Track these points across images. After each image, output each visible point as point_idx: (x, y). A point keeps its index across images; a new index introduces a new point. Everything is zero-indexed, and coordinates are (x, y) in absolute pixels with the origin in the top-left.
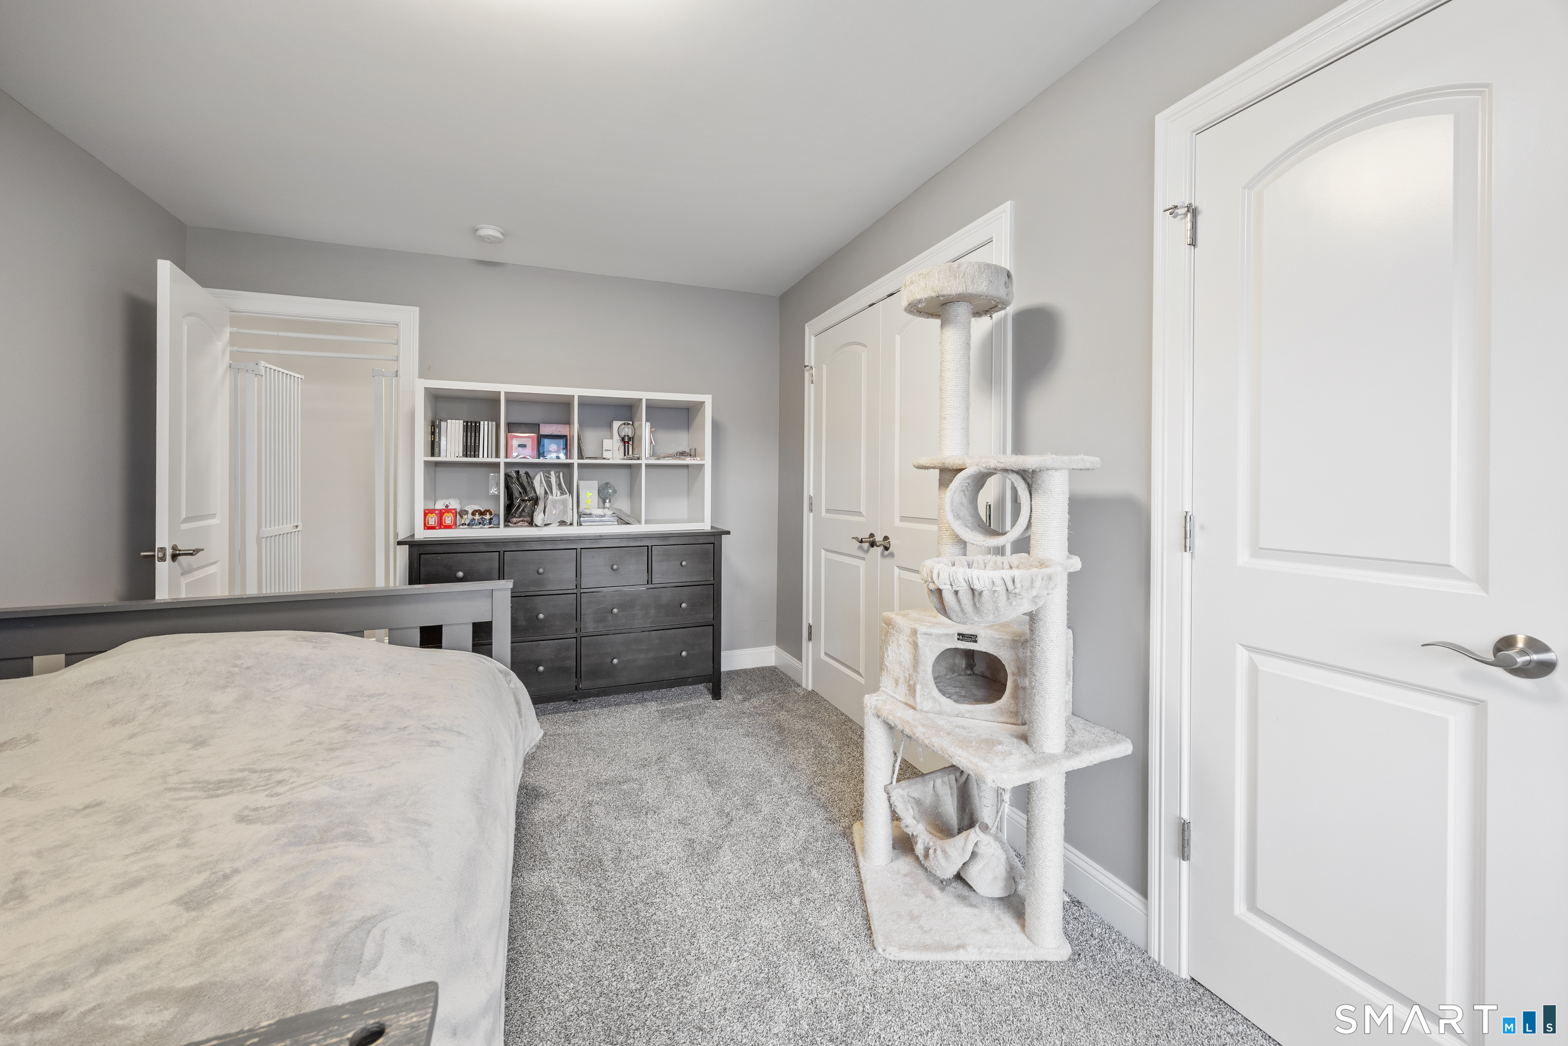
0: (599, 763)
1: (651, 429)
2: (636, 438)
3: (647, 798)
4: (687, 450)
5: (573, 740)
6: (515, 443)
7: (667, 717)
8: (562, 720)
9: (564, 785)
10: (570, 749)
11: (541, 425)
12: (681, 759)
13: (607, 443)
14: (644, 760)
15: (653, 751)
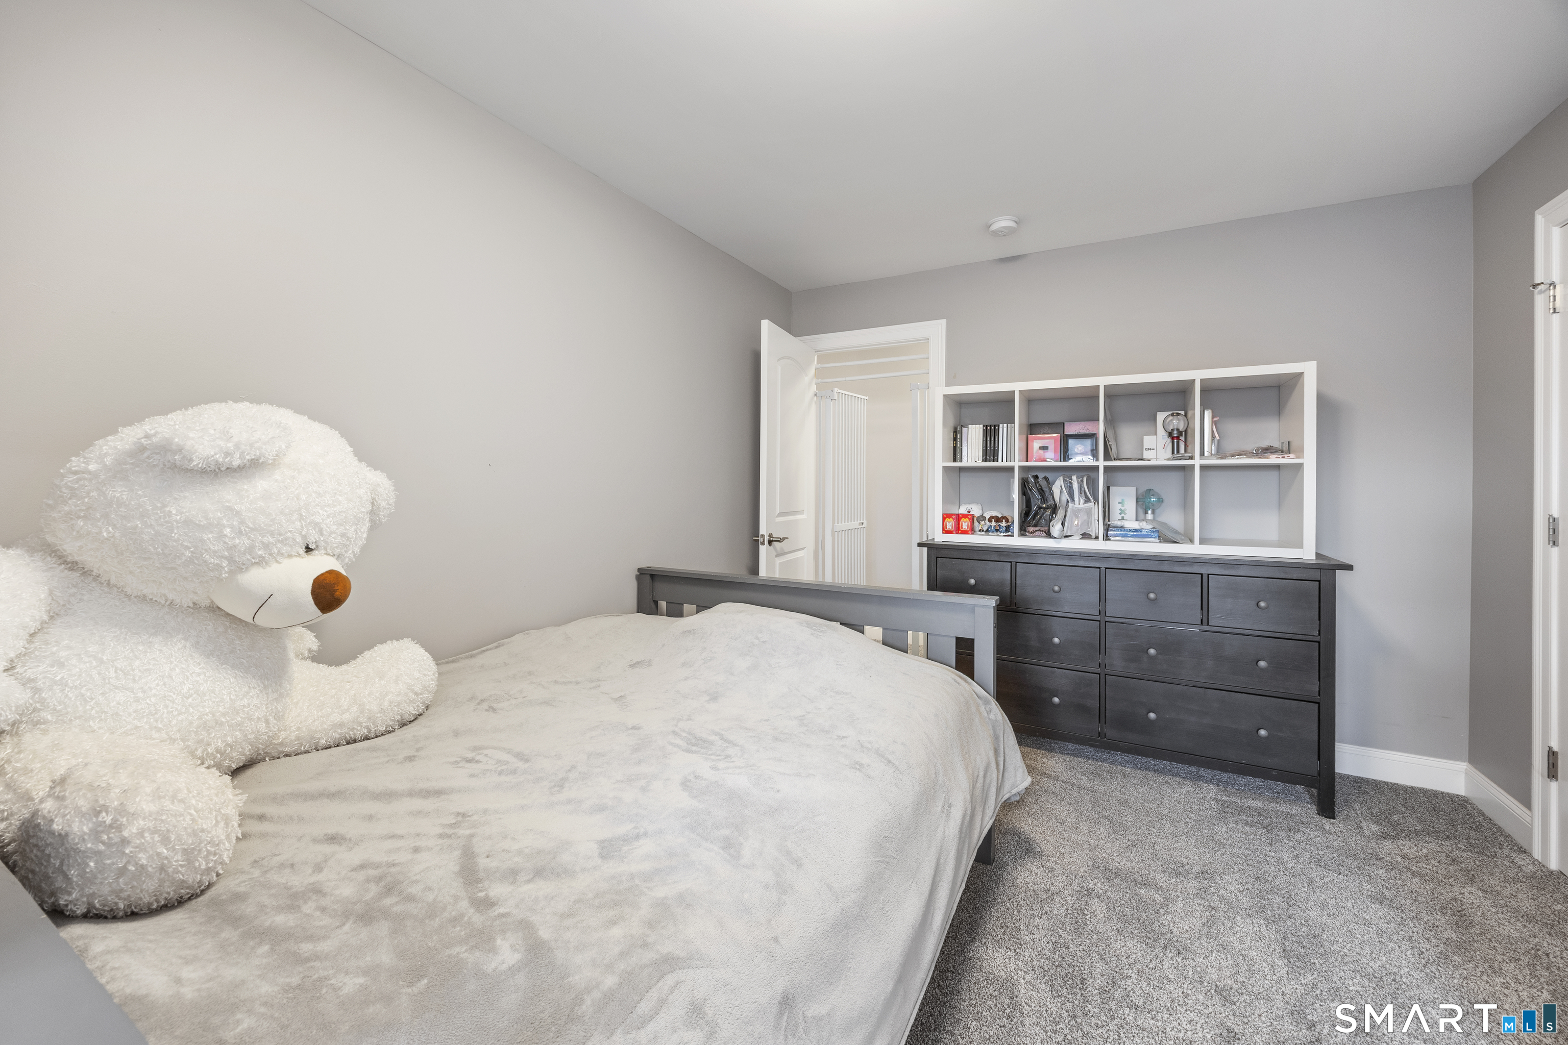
0: (1113, 842)
1: (1213, 418)
2: (1189, 431)
3: (1172, 925)
4: (1276, 444)
5: (1087, 798)
6: (1036, 445)
7: (1229, 815)
8: (1081, 768)
9: (1063, 851)
10: (1082, 809)
11: (1066, 423)
12: (1241, 889)
13: (1148, 441)
14: (1180, 865)
15: (1196, 858)
